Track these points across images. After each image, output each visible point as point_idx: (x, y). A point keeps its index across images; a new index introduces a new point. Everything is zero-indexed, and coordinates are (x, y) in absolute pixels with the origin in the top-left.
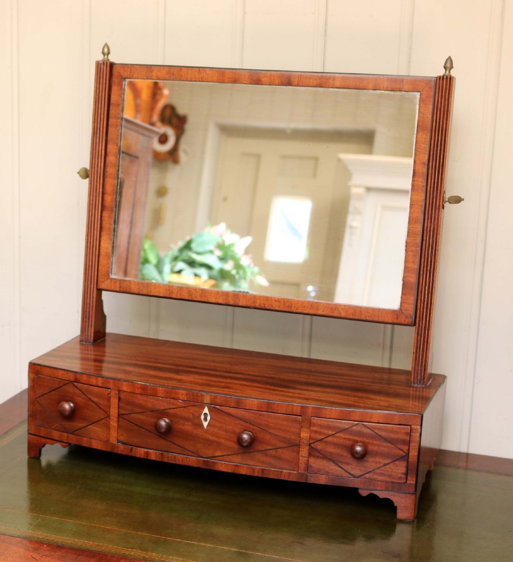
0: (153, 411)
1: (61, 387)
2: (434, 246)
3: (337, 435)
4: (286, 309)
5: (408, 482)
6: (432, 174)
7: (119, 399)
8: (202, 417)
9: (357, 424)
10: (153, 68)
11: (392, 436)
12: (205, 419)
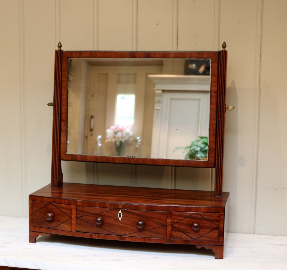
0: (93, 214)
1: (46, 206)
2: (222, 130)
3: (185, 219)
4: (154, 164)
5: (219, 240)
6: (219, 95)
7: (76, 209)
8: (119, 215)
9: (194, 213)
11: (211, 218)
12: (120, 216)
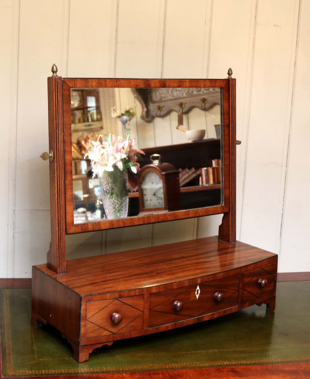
10: (89, 80)
